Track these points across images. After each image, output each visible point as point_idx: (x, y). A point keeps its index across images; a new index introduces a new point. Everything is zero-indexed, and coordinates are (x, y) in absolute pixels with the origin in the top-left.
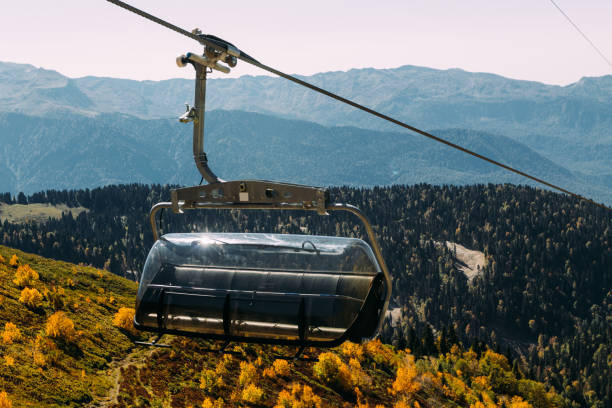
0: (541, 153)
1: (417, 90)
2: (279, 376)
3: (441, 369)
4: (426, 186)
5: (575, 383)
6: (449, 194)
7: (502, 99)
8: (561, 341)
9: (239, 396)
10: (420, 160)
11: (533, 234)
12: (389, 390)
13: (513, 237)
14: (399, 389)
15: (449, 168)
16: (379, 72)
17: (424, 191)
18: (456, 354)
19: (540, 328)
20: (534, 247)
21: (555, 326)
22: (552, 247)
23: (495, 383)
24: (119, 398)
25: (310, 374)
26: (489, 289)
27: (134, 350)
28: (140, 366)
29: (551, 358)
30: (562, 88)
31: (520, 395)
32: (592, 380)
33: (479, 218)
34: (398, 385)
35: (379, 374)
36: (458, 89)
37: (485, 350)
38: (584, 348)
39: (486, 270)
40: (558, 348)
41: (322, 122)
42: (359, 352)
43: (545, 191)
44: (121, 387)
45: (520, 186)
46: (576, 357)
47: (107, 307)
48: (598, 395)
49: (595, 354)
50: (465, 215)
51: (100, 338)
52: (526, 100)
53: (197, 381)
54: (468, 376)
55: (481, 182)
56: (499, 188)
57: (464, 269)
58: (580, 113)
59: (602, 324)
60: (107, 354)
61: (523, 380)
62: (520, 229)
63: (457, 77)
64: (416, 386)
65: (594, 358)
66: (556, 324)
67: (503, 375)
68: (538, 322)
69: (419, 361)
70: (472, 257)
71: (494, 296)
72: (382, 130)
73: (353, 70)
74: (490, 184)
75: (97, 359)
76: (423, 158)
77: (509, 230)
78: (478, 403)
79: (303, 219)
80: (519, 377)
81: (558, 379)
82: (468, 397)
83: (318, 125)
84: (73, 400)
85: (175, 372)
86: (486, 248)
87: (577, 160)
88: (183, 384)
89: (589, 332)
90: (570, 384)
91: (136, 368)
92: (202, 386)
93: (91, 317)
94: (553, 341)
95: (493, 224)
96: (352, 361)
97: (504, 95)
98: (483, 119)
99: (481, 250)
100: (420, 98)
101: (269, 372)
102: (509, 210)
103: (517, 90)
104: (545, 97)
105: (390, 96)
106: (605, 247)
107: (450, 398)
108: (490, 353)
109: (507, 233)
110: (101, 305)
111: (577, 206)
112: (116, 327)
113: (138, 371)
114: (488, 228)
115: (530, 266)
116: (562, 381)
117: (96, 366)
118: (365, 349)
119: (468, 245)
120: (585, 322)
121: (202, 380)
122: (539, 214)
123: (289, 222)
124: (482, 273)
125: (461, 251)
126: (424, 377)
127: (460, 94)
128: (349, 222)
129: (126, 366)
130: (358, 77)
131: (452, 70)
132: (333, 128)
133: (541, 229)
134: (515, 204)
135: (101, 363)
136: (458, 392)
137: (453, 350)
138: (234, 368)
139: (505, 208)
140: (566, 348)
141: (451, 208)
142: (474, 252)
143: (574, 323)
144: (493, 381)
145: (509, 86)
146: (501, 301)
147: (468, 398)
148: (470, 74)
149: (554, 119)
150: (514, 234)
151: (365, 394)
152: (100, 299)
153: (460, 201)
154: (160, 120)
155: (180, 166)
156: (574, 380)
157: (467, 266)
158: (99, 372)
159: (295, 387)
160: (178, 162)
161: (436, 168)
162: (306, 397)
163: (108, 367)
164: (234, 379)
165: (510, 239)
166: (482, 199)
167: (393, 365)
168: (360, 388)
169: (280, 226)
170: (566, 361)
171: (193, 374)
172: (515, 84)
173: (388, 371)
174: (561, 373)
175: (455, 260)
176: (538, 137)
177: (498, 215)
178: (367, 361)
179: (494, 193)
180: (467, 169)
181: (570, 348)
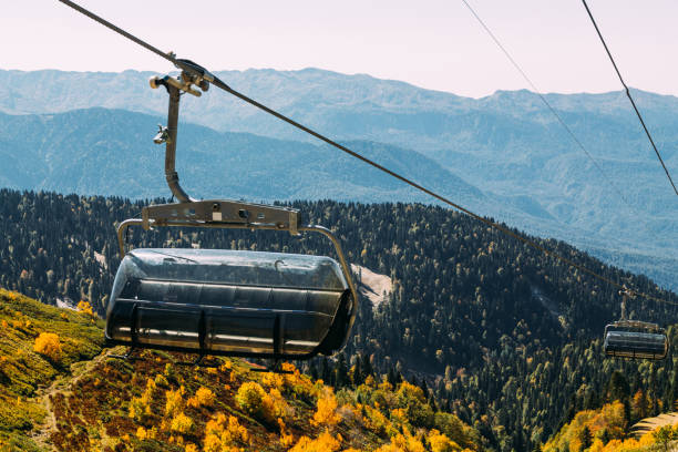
0: (452, 170)
1: (320, 96)
2: (202, 405)
3: (360, 401)
4: (331, 203)
5: (484, 418)
6: (355, 213)
7: (412, 109)
8: (469, 373)
9: (169, 426)
10: (322, 173)
11: (443, 258)
12: (311, 421)
13: (422, 261)
14: (321, 420)
15: (353, 182)
16: (279, 74)
17: (329, 208)
18: (370, 386)
19: (447, 359)
20: (444, 272)
21: (464, 357)
22: (463, 273)
23: (412, 415)
24: (58, 426)
25: (233, 404)
26: (396, 316)
27: (58, 377)
28: (67, 394)
29: (459, 391)
30: (476, 101)
31: (437, 428)
32: (501, 413)
33: (386, 239)
34: (319, 417)
35: (299, 404)
36: (365, 96)
37: (401, 381)
38: (493, 381)
39: (393, 295)
40: (467, 380)
41: (216, 126)
42: (279, 382)
43: (457, 212)
44: (56, 415)
45: (430, 207)
46: (485, 390)
47: (24, 332)
48: (507, 429)
49: (504, 388)
50: (372, 236)
51: (23, 365)
52: (438, 113)
53: (125, 410)
54: (386, 408)
55: (390, 200)
56: (409, 208)
57: (369, 294)
58: (494, 128)
59: (511, 355)
60: (33, 381)
61: (439, 413)
62: (429, 254)
63: (364, 83)
64: (338, 418)
65: (504, 391)
66: (464, 355)
67: (420, 408)
68: (446, 352)
69: (339, 393)
70: (378, 282)
71: (401, 324)
72: (280, 138)
73: (252, 71)
74: (399, 204)
75: (25, 386)
76: (325, 171)
77: (418, 253)
78: (399, 435)
79: (195, 235)
80: (435, 409)
81: (467, 413)
82: (389, 429)
83: (210, 130)
84: (16, 428)
85: (102, 400)
86: (393, 272)
87: (489, 179)
88: (112, 413)
89: (499, 364)
90: (479, 418)
91: (63, 396)
92: (132, 415)
93: (11, 342)
94: (461, 372)
95: (401, 246)
96: (272, 391)
97: (415, 106)
98: (391, 131)
99: (388, 274)
100: (324, 105)
101: (194, 402)
102: (419, 232)
103: (429, 101)
104: (458, 111)
105: (291, 101)
106: (518, 274)
107: (370, 430)
108: (405, 385)
109: (416, 257)
110: (18, 329)
111: (489, 229)
112: (37, 353)
113: (66, 399)
114: (395, 250)
115: (440, 292)
116: (471, 415)
117: (24, 393)
118: (285, 379)
119: (375, 269)
120: (494, 353)
121: (131, 408)
122: (449, 237)
123: (179, 238)
124: (388, 299)
125: (367, 275)
126: (344, 408)
127: (368, 102)
128: (246, 239)
129: (53, 394)
130: (255, 78)
131: (359, 75)
132: (228, 134)
133: (451, 253)
134: (424, 225)
135: (30, 391)
136: (379, 424)
137: (367, 381)
138: (159, 397)
139: (414, 230)
140: (475, 381)
141: (357, 228)
142: (380, 276)
143: (483, 354)
144: (410, 414)
145: (419, 96)
146: (407, 330)
147: (388, 431)
148: (378, 81)
149: (466, 134)
150: (423, 257)
151: (288, 425)
152: (17, 323)
153: (367, 220)
154: (29, 116)
155: (51, 169)
156: (483, 414)
157: (372, 291)
158: (29, 400)
159: (221, 417)
160: (50, 165)
161: (339, 183)
162: (232, 428)
163: (36, 395)
164: (159, 408)
165: (418, 263)
166: (390, 219)
167: (312, 397)
168: (283, 418)
169: (169, 242)
170: (474, 393)
171: (120, 403)
172: (426, 94)
173: (308, 402)
174: (470, 406)
175: (360, 284)
176: (449, 153)
177: (406, 236)
178: (287, 391)
179: (403, 212)
180: (372, 185)
181: (480, 381)
